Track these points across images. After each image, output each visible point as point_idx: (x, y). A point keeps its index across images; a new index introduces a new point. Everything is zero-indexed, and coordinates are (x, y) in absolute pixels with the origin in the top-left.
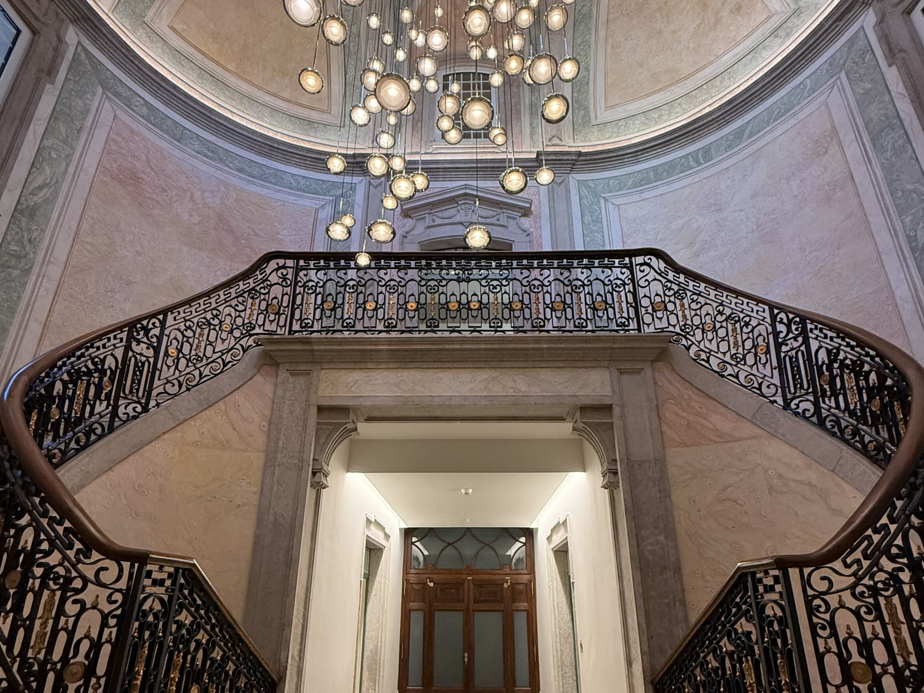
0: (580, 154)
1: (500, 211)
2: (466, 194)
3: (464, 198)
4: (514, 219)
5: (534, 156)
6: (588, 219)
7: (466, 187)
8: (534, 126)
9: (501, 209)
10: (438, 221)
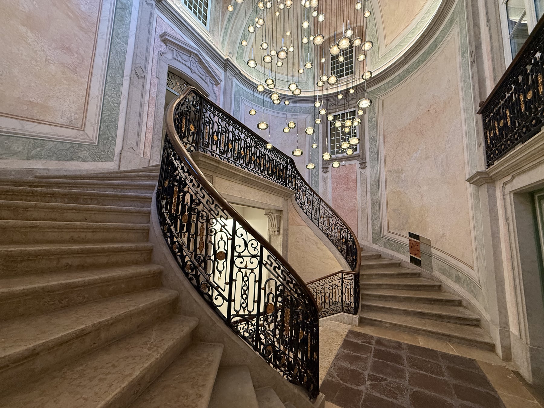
0: (240, 72)
1: (207, 75)
2: (196, 54)
3: (195, 55)
4: (212, 84)
5: (225, 58)
6: (236, 103)
7: (198, 51)
8: (224, 39)
9: (208, 74)
10: (179, 59)
